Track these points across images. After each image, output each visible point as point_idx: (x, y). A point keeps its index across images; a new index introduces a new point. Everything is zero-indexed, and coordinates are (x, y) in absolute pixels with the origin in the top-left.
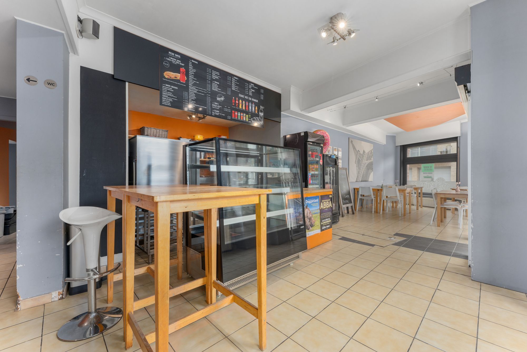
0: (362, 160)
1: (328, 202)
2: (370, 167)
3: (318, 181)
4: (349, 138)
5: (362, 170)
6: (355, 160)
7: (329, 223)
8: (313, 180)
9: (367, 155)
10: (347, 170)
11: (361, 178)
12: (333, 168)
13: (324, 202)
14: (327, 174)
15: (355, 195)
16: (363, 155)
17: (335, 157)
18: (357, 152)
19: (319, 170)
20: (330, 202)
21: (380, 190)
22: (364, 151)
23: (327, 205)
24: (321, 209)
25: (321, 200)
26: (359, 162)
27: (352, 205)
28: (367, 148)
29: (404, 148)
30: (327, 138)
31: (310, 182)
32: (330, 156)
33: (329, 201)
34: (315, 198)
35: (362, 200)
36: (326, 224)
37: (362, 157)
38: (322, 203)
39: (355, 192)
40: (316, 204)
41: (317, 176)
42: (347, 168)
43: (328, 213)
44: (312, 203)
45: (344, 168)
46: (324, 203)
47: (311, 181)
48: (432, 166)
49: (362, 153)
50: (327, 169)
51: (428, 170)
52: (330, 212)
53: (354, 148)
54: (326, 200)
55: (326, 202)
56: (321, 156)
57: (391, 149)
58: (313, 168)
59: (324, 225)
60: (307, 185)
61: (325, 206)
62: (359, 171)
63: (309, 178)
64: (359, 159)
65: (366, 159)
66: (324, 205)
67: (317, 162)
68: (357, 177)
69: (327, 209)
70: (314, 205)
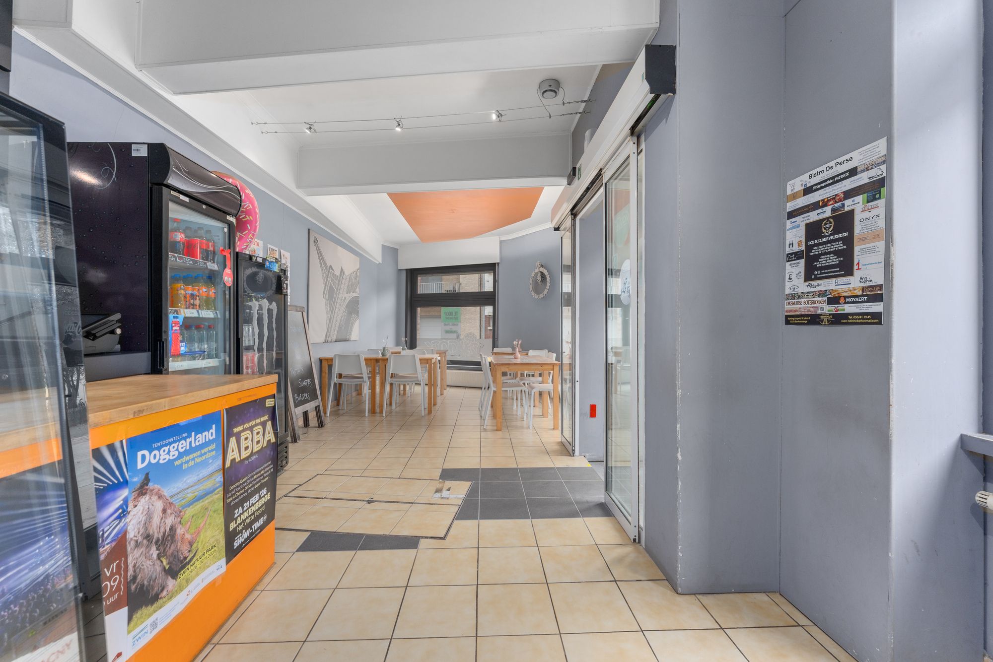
0: (337, 290)
1: (259, 428)
2: (353, 308)
3: (214, 345)
4: (309, 230)
5: (338, 315)
6: (324, 288)
7: (263, 509)
8: (190, 341)
9: (348, 279)
10: (305, 311)
11: (336, 332)
12: (270, 303)
13: (244, 430)
14: (249, 321)
15: (323, 374)
16: (339, 280)
17: (276, 269)
18: (328, 270)
19: (220, 304)
20: (269, 424)
21: (380, 361)
22: (342, 270)
23: (255, 440)
24: (228, 465)
25: (230, 427)
26: (331, 295)
27: (317, 404)
28: (346, 263)
29: (413, 275)
30: (251, 207)
31: (178, 349)
32: (260, 260)
33: (264, 424)
34: (200, 425)
35: (339, 387)
36: (252, 517)
37: (338, 284)
38: (233, 440)
39: (323, 369)
40: (205, 453)
41: (210, 327)
42: (304, 307)
43: (258, 470)
44: (181, 455)
45: (296, 306)
46: (243, 435)
47: (183, 344)
48: (457, 312)
49: (338, 273)
50: (250, 303)
51: (451, 318)
52: (270, 463)
53: (322, 259)
54: (253, 423)
55: (251, 429)
56: (228, 255)
57: (390, 275)
58: (193, 296)
59: (240, 528)
60: (162, 363)
61: (247, 448)
62: (331, 318)
63: (170, 333)
64: (331, 288)
65: (345, 290)
66: (243, 444)
67: (212, 278)
68: (328, 331)
69: (256, 456)
70: (191, 463)
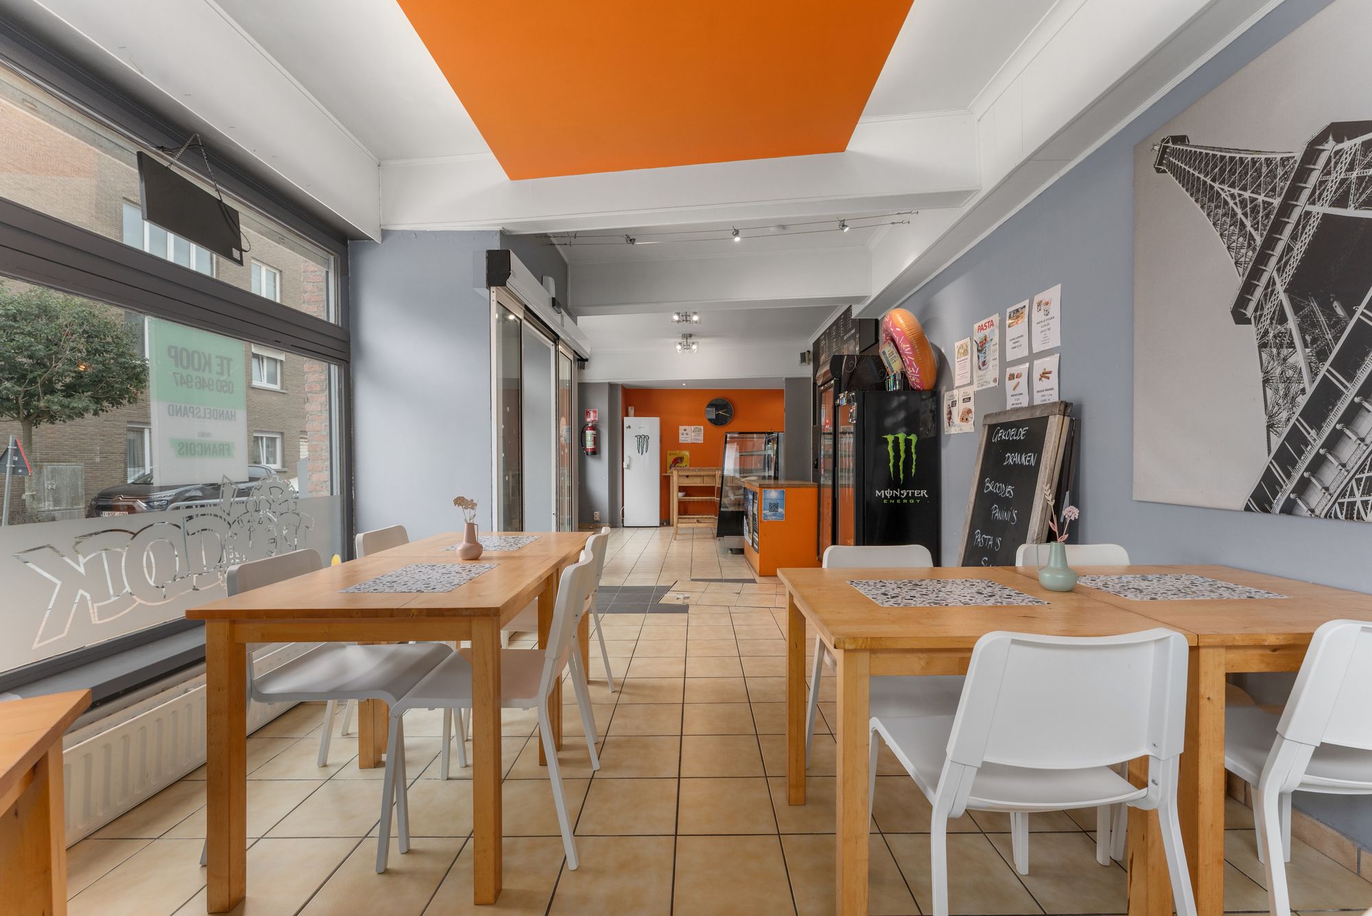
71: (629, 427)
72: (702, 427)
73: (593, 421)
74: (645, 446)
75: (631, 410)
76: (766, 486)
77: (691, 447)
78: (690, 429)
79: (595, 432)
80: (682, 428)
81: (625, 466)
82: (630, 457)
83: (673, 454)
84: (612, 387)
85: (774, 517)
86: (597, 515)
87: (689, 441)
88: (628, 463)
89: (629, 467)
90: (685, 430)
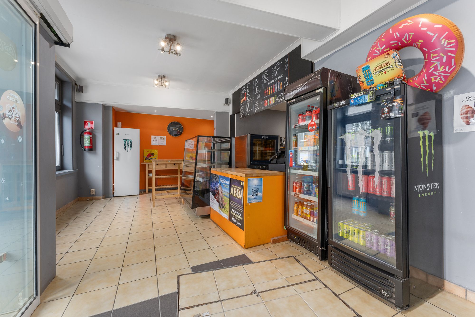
1: (238, 190)
23: (238, 194)
24: (231, 194)
31: (292, 164)
38: (232, 188)
40: (227, 186)
44: (224, 183)
47: (294, 162)
55: (237, 188)
59: (234, 216)
61: (235, 194)
63: (289, 157)
70: (225, 187)
71: (118, 134)
72: (165, 137)
73: (89, 129)
74: (129, 146)
75: (119, 124)
76: (250, 176)
77: (159, 147)
78: (158, 137)
79: (91, 136)
80: (153, 137)
81: (115, 158)
82: (118, 153)
83: (147, 152)
84: (105, 108)
85: (255, 200)
86: (93, 191)
87: (157, 144)
88: (117, 157)
89: (118, 159)
90: (155, 138)
